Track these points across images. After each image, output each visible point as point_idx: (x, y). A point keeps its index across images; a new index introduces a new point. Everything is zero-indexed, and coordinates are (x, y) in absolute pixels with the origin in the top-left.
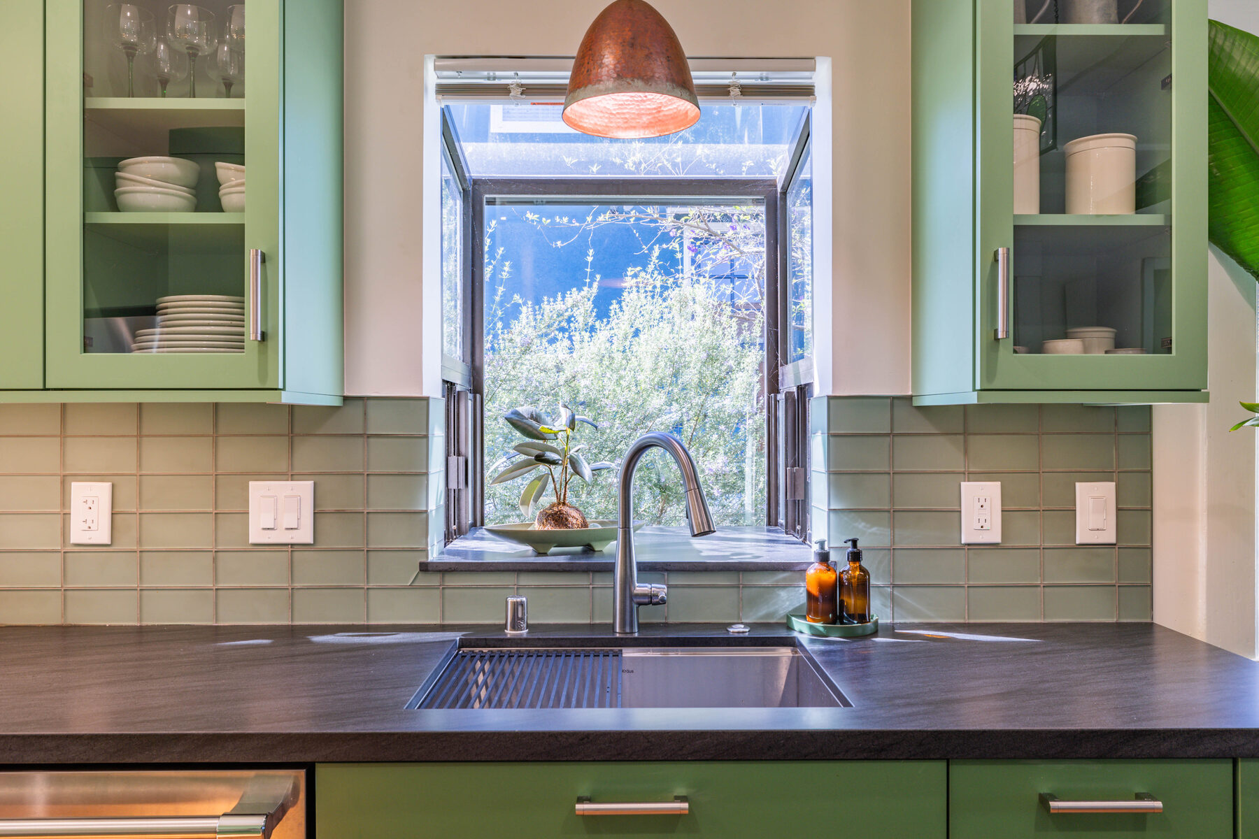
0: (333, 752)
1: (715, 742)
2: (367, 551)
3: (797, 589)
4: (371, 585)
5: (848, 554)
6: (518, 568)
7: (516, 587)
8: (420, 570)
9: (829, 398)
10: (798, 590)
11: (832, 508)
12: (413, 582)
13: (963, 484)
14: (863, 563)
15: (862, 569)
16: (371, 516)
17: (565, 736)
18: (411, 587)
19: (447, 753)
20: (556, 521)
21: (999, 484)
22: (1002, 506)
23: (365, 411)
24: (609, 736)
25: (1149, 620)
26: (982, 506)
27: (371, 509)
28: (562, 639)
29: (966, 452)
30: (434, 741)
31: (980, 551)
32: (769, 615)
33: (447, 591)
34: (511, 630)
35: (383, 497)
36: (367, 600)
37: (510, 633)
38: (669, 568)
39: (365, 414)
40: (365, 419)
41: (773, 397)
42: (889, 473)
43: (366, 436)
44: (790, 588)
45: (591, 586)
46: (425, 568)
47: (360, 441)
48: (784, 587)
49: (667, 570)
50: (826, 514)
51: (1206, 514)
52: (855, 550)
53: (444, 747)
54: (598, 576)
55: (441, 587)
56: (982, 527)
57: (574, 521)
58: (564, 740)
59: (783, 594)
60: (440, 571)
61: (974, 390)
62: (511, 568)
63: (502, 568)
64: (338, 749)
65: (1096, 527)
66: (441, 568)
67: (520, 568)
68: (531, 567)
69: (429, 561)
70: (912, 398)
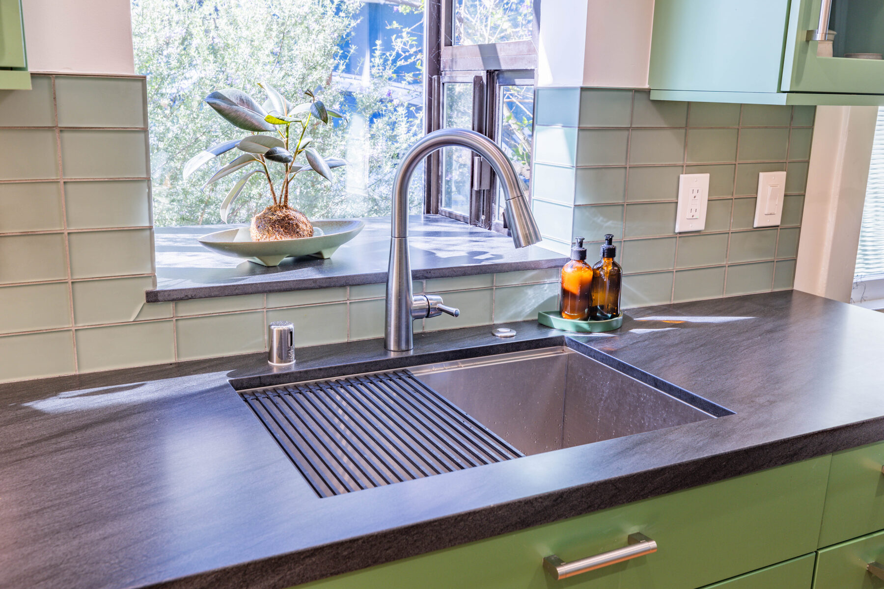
0: (283, 577)
1: (672, 476)
2: (72, 283)
3: (542, 286)
4: (80, 325)
5: (604, 250)
6: (269, 288)
7: (265, 310)
8: (148, 301)
9: (583, 89)
10: (544, 287)
11: (577, 204)
12: (138, 316)
13: (682, 177)
14: (616, 259)
15: (614, 264)
16: (73, 237)
17: (540, 500)
18: (136, 323)
19: (418, 547)
20: (286, 228)
21: (708, 175)
22: (709, 196)
23: (55, 94)
24: (581, 491)
25: (789, 288)
26: (695, 197)
27: (72, 229)
28: (345, 366)
29: (685, 145)
30: (404, 536)
31: (687, 238)
32: (517, 315)
33: (181, 323)
34: (277, 363)
35: (87, 211)
36: (77, 344)
37: (276, 366)
38: (429, 275)
39: (55, 98)
40: (55, 105)
41: (436, 79)
42: (626, 168)
43: (57, 130)
44: (537, 286)
45: (348, 302)
46: (153, 298)
47: (49, 135)
48: (531, 285)
49: (427, 278)
50: (572, 209)
51: (837, 197)
52: (611, 247)
53: (415, 541)
54: (355, 290)
55: (174, 319)
56: (693, 216)
57: (305, 228)
58: (539, 504)
59: (530, 292)
60: (173, 300)
61: (779, 91)
62: (260, 289)
63: (250, 290)
64: (289, 572)
65: (770, 212)
66: (175, 297)
67: (271, 289)
68: (284, 286)
69: (158, 289)
70: (650, 92)
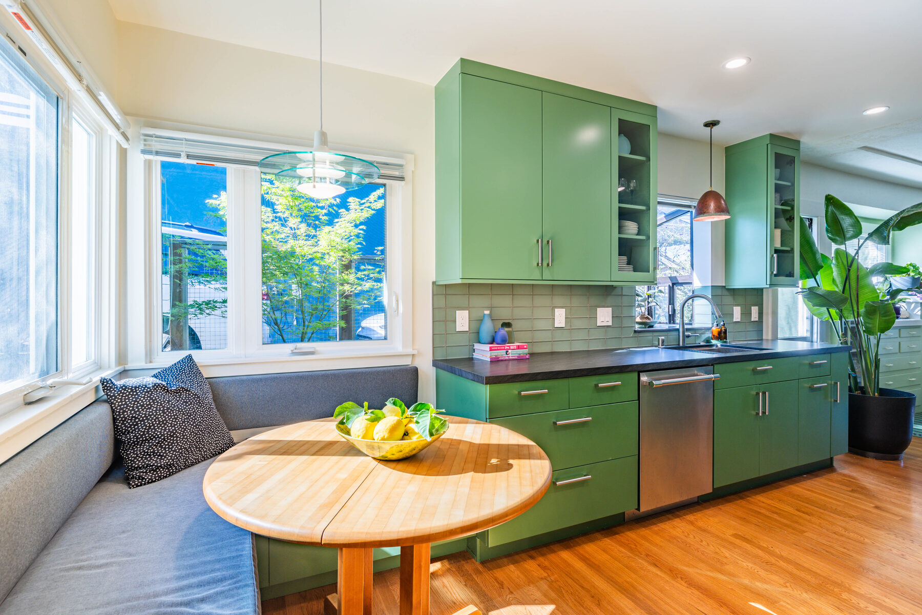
2: (622, 327)
4: (623, 337)
9: (712, 286)
12: (632, 335)
13: (734, 307)
15: (725, 327)
21: (740, 307)
22: (741, 312)
25: (762, 338)
26: (737, 313)
27: (623, 316)
29: (735, 300)
31: (737, 323)
35: (625, 313)
40: (622, 291)
42: (722, 305)
43: (622, 295)
46: (635, 332)
51: (771, 314)
56: (737, 318)
59: (703, 335)
61: (767, 285)
65: (755, 317)
66: (638, 332)
70: (726, 286)
